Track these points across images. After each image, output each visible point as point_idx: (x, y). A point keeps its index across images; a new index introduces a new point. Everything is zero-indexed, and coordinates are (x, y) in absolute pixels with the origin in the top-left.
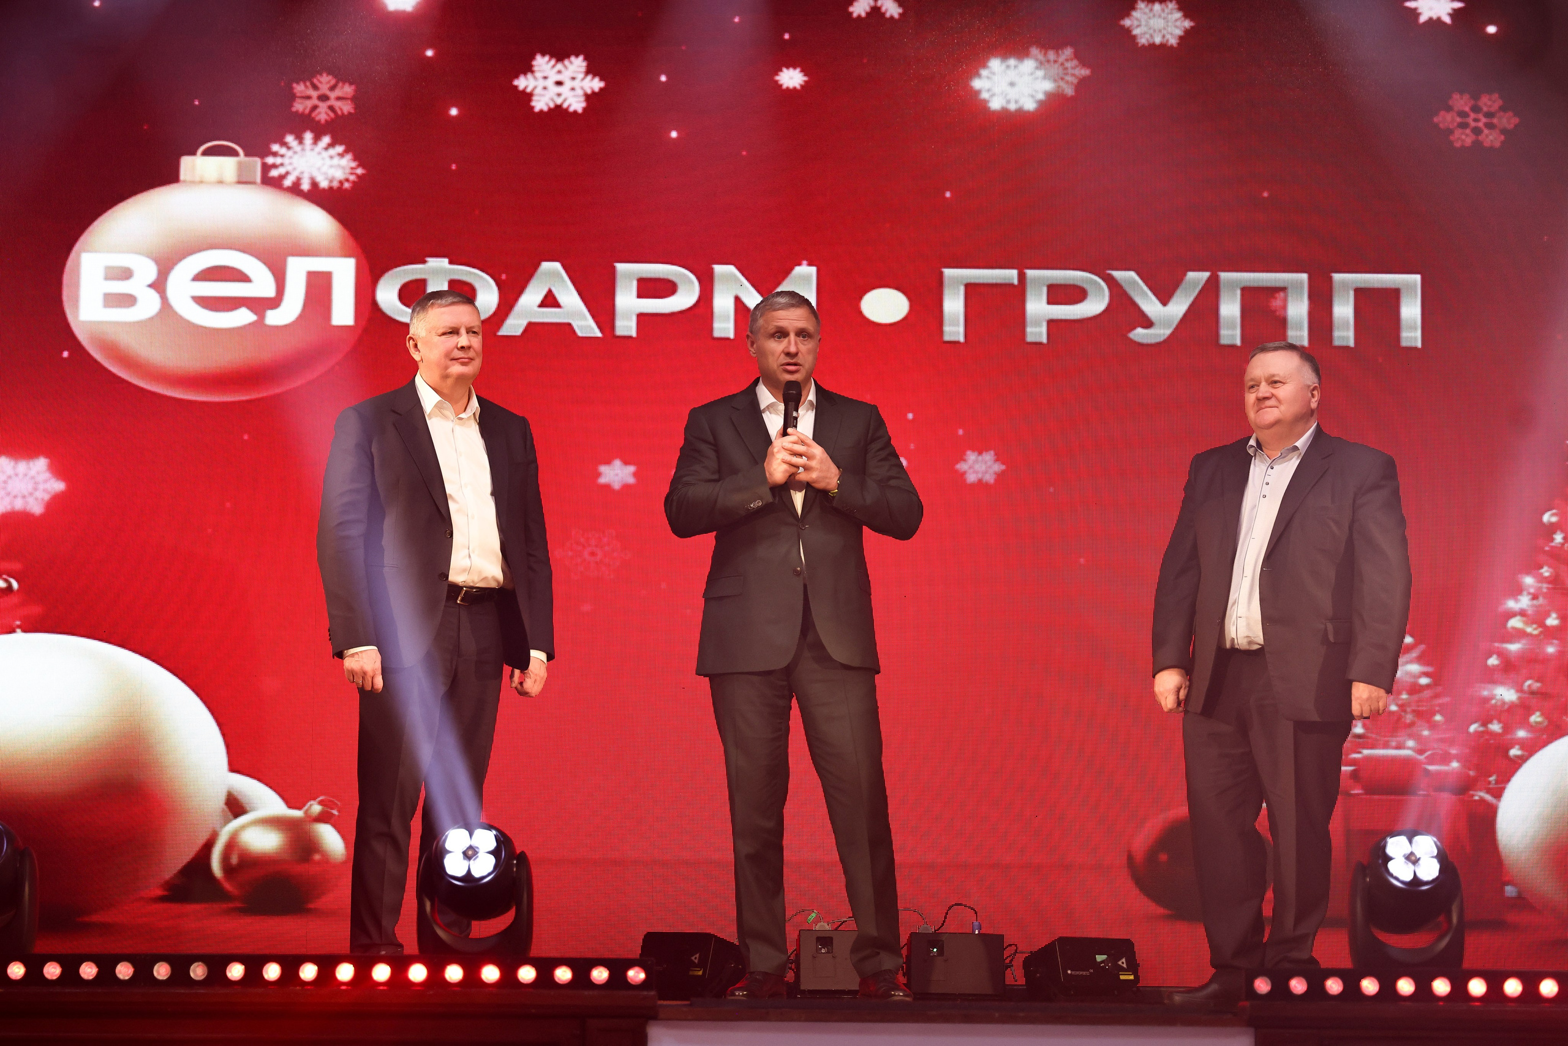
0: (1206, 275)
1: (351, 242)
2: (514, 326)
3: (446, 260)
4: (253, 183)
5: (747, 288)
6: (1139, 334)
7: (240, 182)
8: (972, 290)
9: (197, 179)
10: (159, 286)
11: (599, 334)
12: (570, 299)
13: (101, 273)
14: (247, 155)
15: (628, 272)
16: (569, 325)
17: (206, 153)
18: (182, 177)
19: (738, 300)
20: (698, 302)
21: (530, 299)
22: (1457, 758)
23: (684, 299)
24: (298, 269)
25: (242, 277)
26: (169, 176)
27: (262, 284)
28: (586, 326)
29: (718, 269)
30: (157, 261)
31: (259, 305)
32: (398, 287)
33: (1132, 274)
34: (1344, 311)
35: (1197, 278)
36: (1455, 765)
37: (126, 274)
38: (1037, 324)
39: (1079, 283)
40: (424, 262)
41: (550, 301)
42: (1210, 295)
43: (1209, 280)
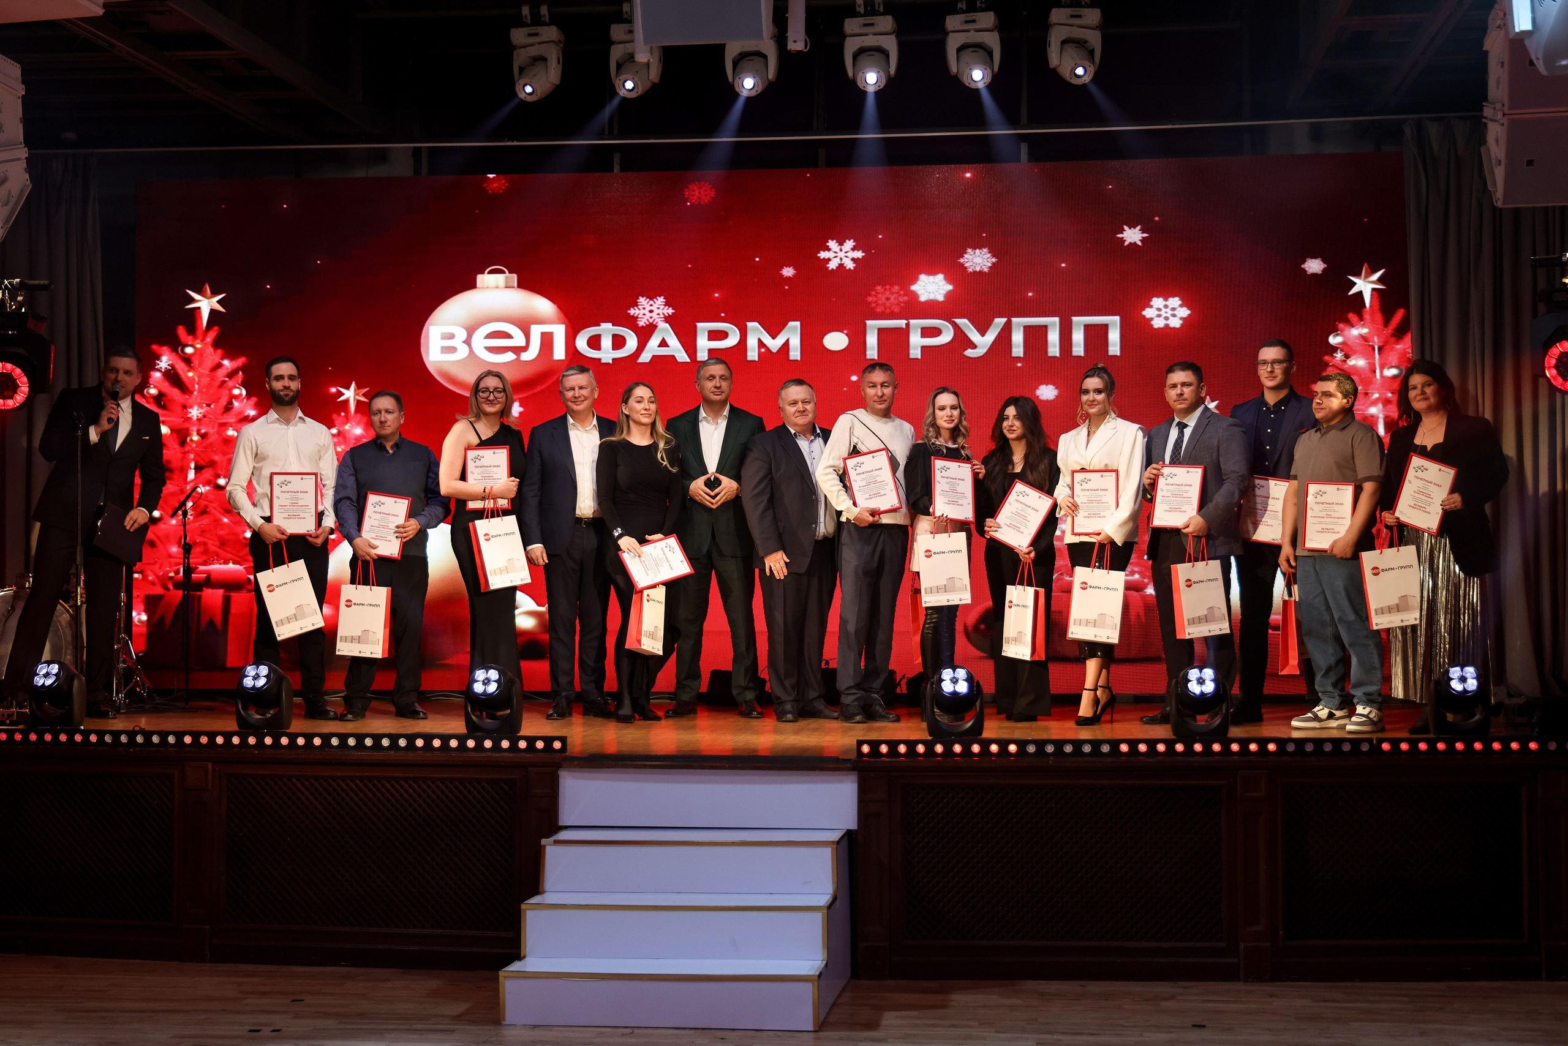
0: (1004, 320)
1: (562, 316)
2: (645, 357)
3: (611, 324)
4: (513, 287)
5: (765, 335)
6: (970, 353)
7: (506, 287)
8: (881, 331)
9: (485, 286)
10: (468, 342)
11: (689, 361)
12: (674, 342)
13: (439, 337)
14: (510, 273)
15: (703, 327)
16: (674, 356)
17: (489, 273)
18: (478, 286)
19: (759, 340)
20: (739, 342)
21: (654, 343)
22: (1139, 573)
23: (732, 341)
24: (536, 331)
25: (508, 336)
26: (472, 285)
27: (519, 340)
28: (682, 357)
29: (749, 324)
30: (466, 329)
31: (518, 350)
32: (587, 339)
33: (965, 321)
34: (1078, 337)
35: (1000, 321)
36: (1137, 576)
37: (451, 336)
38: (915, 348)
39: (937, 326)
40: (600, 325)
41: (663, 344)
42: (1007, 330)
43: (1006, 323)
